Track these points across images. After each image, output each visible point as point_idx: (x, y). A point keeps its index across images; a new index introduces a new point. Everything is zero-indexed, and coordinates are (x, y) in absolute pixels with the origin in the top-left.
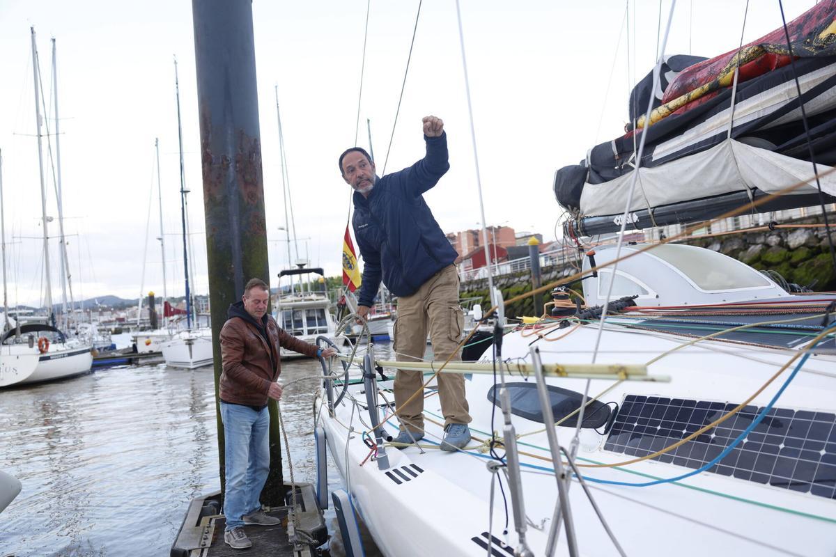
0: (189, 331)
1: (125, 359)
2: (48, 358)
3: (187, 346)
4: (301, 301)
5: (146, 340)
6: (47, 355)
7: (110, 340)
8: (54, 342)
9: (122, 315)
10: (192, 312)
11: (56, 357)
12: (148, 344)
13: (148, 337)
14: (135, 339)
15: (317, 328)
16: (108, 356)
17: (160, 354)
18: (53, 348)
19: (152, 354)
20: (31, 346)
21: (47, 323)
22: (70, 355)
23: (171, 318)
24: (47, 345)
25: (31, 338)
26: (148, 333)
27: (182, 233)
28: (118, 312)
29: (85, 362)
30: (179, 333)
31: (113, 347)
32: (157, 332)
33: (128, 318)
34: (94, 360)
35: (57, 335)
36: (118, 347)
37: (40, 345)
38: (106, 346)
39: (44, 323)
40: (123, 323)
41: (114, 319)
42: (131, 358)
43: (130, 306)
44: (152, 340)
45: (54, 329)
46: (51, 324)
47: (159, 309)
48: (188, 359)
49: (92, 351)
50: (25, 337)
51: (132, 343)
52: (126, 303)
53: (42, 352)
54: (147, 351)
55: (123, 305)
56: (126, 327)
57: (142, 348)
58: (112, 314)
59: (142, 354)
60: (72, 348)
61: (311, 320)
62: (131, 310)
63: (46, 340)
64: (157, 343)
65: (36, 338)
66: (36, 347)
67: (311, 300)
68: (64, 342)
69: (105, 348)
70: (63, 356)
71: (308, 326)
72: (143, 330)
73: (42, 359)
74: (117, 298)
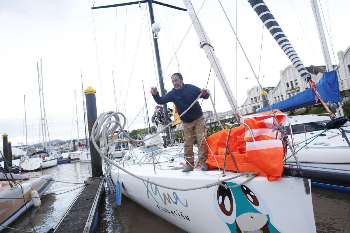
0: (87, 151)
1: (67, 161)
2: (45, 161)
3: (87, 156)
4: (120, 140)
5: (73, 155)
6: (45, 160)
7: (61, 155)
8: (46, 157)
9: (62, 146)
10: (88, 145)
11: (47, 161)
12: (74, 156)
13: (74, 154)
14: (70, 155)
15: (126, 148)
16: (61, 160)
17: (79, 159)
18: (46, 158)
19: (75, 159)
20: (40, 158)
21: (43, 151)
22: (51, 160)
23: (81, 147)
24: (45, 157)
25: (40, 155)
26: (73, 153)
27: (84, 121)
28: (61, 146)
29: (55, 162)
30: (84, 152)
31: (62, 158)
32: (76, 152)
33: (64, 147)
34: (58, 162)
35: (47, 154)
36: (64, 158)
37: (43, 158)
38: (60, 157)
39: (42, 151)
40: (63, 149)
41: (59, 148)
42: (69, 161)
43: (65, 143)
44: (75, 155)
45: (45, 152)
46: (44, 151)
47: (77, 144)
48: (87, 160)
49: (57, 159)
50: (38, 155)
51: (69, 156)
52: (63, 142)
53: (43, 159)
54: (74, 158)
55: (62, 143)
56: (64, 151)
57: (72, 157)
58: (58, 146)
59: (72, 159)
60: (51, 158)
61: (124, 146)
62: (65, 145)
63: (44, 156)
64: (77, 155)
65: (42, 156)
66: (42, 158)
67: (124, 140)
68: (49, 156)
69: (60, 158)
70: (49, 160)
71: (123, 148)
72: (72, 151)
73: (43, 162)
74: (60, 140)
